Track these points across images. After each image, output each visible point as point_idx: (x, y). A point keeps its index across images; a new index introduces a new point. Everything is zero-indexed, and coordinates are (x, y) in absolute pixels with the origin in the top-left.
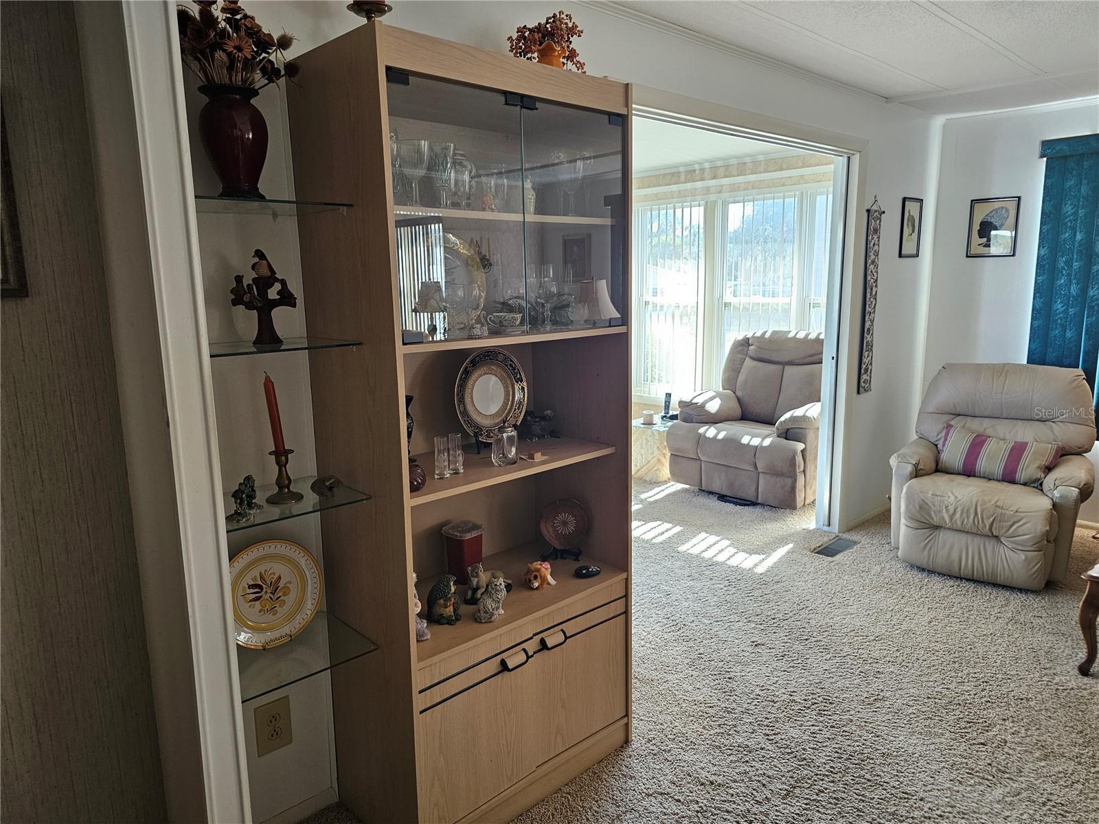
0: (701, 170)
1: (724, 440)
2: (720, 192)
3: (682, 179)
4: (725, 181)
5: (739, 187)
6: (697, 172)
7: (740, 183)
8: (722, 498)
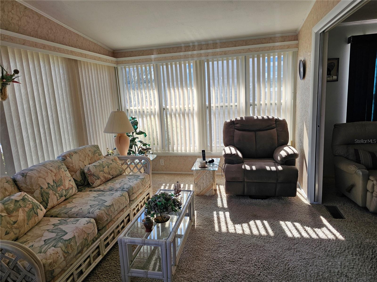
0: (193, 46)
1: (257, 170)
2: (207, 56)
3: (183, 49)
4: (210, 51)
5: (217, 54)
6: (191, 47)
7: (218, 52)
8: (252, 197)
